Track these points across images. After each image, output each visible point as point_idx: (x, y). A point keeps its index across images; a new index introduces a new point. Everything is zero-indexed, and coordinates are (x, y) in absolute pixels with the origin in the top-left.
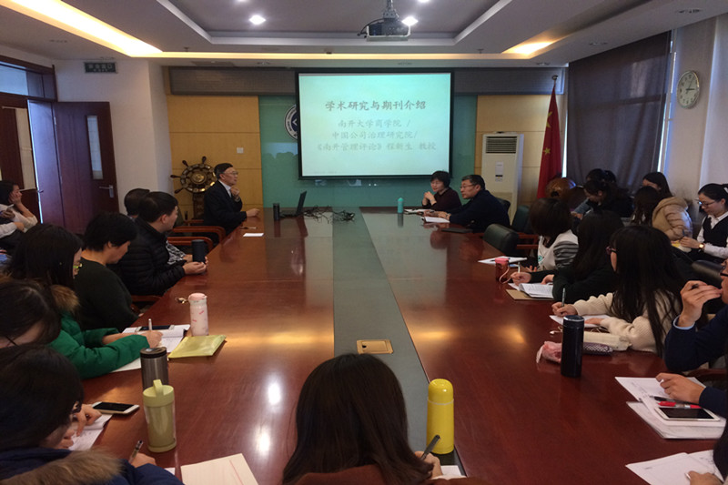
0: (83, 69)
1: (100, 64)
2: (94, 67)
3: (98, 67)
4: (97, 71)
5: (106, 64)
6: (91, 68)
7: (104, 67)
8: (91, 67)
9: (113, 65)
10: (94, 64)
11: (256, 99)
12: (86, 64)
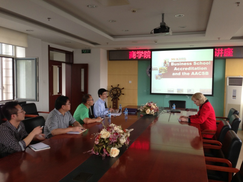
0: (81, 52)
4: (85, 53)
7: (87, 51)
9: (90, 50)
12: (82, 50)
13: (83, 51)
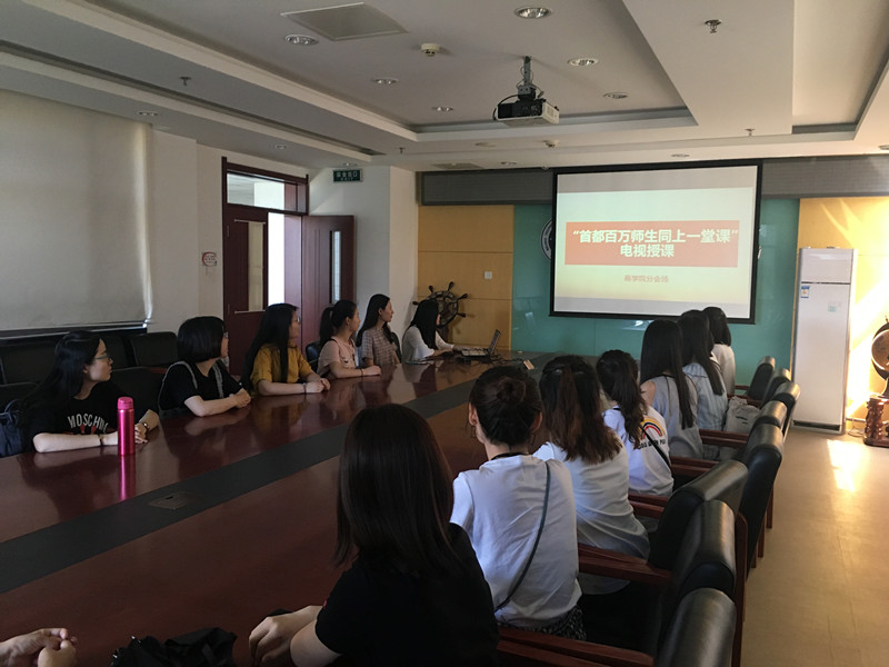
0: (332, 179)
1: (347, 172)
2: (342, 176)
3: (344, 175)
4: (344, 180)
5: (352, 171)
6: (339, 177)
7: (350, 175)
8: (339, 175)
9: (358, 172)
10: (341, 172)
12: (335, 173)
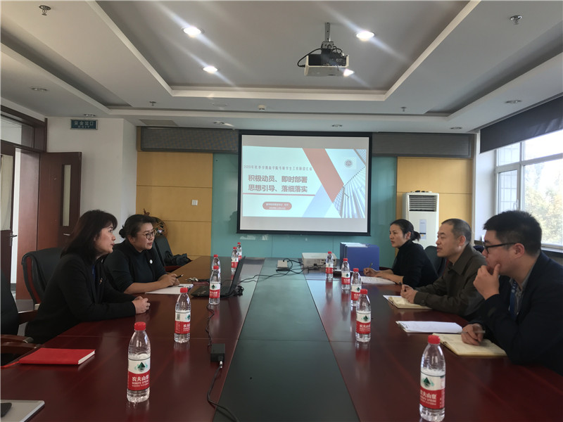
0: (70, 126)
1: (83, 121)
2: (79, 124)
3: (82, 123)
4: (81, 128)
5: (89, 121)
7: (87, 124)
9: (95, 122)
10: (79, 121)
11: (212, 155)
12: (73, 122)
13: (76, 124)
